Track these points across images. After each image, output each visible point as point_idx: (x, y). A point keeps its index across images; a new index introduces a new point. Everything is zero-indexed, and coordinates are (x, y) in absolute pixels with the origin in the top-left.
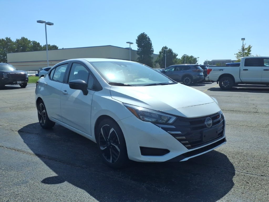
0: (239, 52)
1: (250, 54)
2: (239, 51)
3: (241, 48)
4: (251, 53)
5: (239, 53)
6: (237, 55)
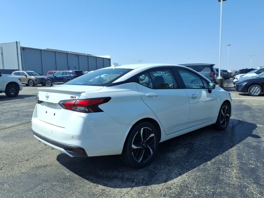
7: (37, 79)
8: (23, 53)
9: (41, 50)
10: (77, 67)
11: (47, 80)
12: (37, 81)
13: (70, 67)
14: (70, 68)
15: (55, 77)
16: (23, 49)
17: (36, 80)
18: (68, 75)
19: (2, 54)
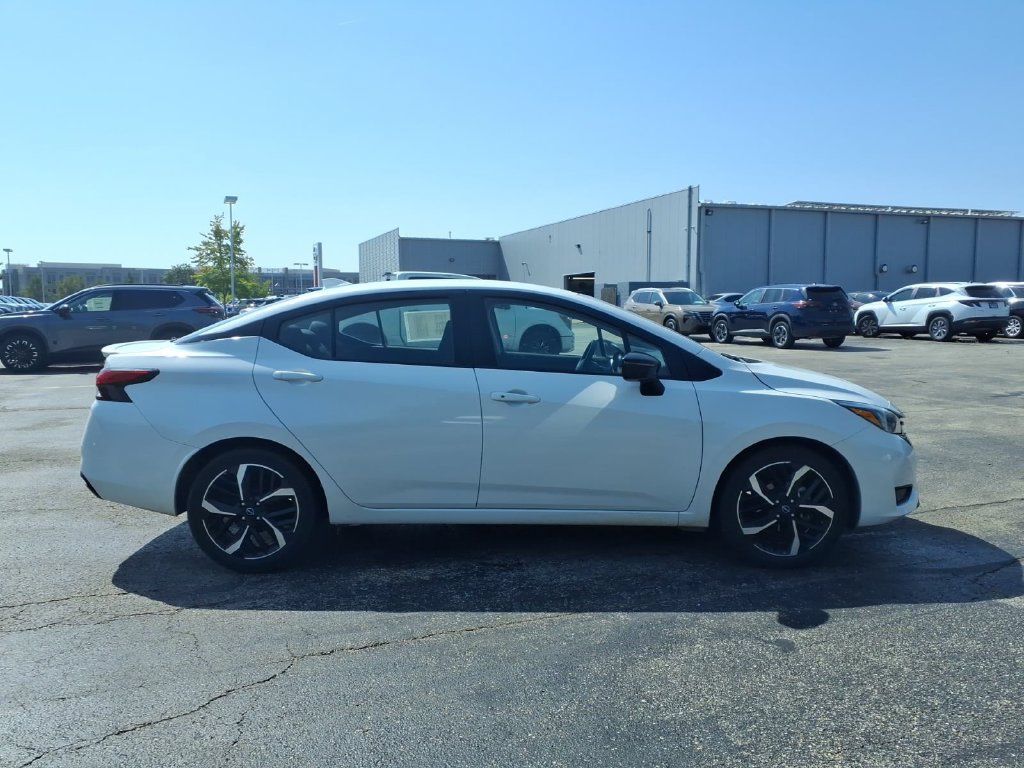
0: (205, 244)
1: (240, 250)
2: (206, 240)
3: (211, 228)
4: (242, 246)
5: (203, 247)
6: (198, 253)
7: (691, 315)
8: (706, 225)
9: (769, 211)
10: (915, 269)
11: (716, 321)
12: (687, 322)
13: (885, 268)
14: (881, 271)
15: (742, 308)
16: (707, 212)
17: (685, 320)
18: (783, 303)
19: (649, 232)
